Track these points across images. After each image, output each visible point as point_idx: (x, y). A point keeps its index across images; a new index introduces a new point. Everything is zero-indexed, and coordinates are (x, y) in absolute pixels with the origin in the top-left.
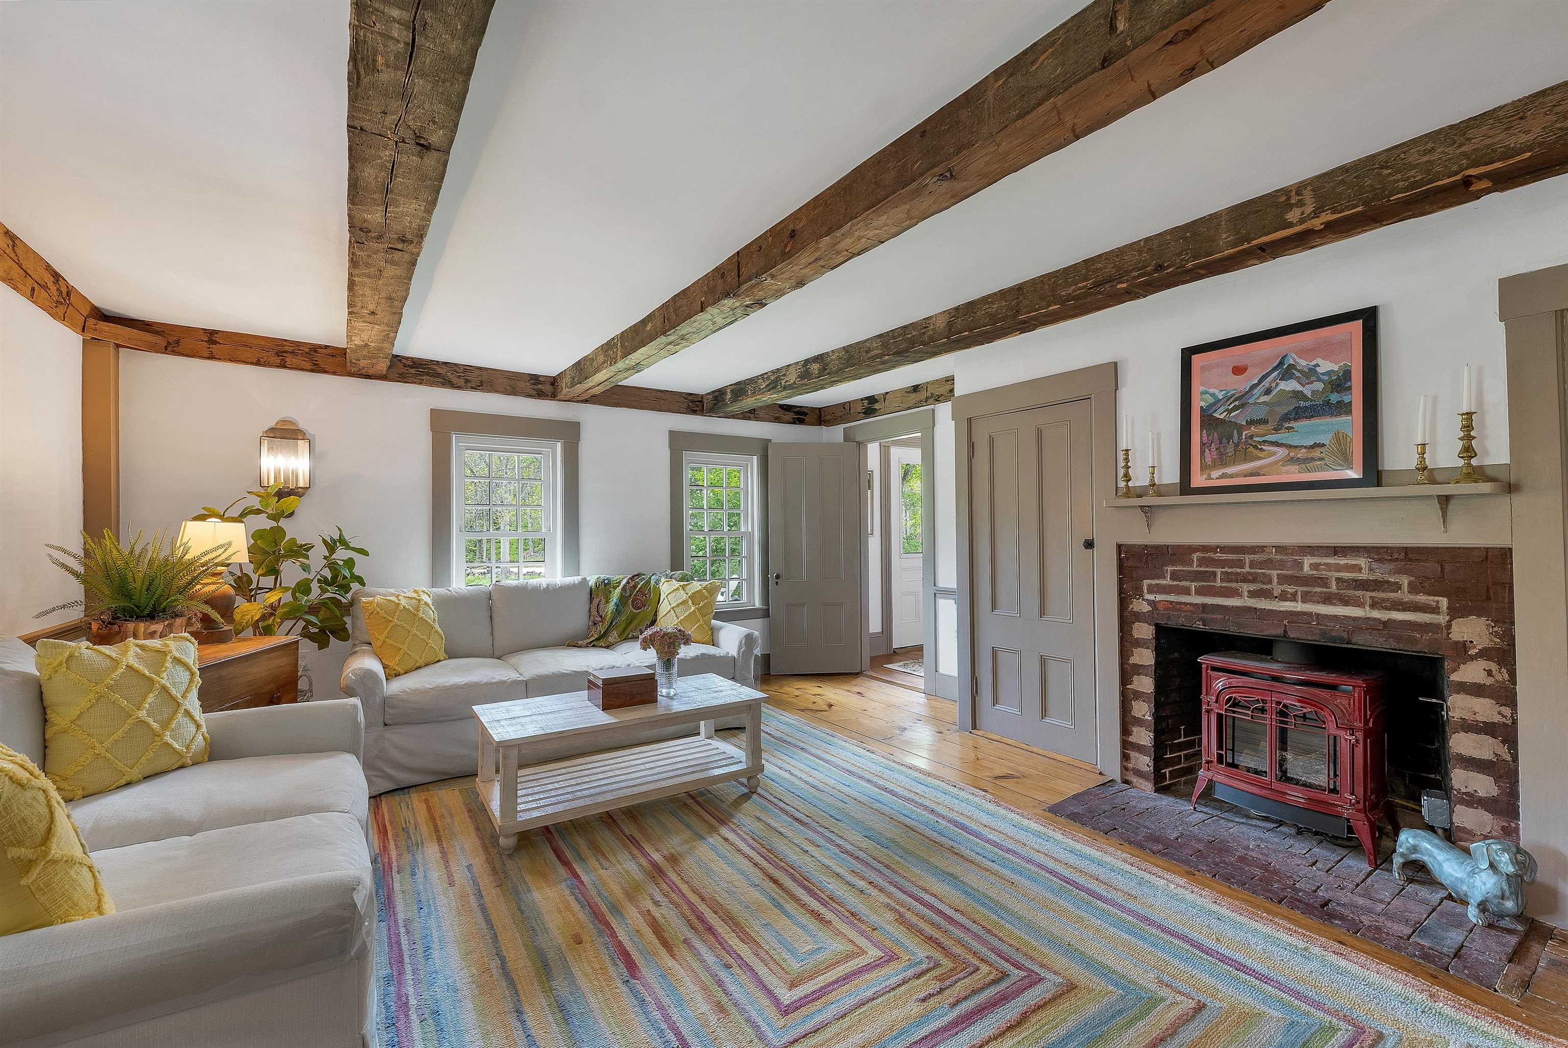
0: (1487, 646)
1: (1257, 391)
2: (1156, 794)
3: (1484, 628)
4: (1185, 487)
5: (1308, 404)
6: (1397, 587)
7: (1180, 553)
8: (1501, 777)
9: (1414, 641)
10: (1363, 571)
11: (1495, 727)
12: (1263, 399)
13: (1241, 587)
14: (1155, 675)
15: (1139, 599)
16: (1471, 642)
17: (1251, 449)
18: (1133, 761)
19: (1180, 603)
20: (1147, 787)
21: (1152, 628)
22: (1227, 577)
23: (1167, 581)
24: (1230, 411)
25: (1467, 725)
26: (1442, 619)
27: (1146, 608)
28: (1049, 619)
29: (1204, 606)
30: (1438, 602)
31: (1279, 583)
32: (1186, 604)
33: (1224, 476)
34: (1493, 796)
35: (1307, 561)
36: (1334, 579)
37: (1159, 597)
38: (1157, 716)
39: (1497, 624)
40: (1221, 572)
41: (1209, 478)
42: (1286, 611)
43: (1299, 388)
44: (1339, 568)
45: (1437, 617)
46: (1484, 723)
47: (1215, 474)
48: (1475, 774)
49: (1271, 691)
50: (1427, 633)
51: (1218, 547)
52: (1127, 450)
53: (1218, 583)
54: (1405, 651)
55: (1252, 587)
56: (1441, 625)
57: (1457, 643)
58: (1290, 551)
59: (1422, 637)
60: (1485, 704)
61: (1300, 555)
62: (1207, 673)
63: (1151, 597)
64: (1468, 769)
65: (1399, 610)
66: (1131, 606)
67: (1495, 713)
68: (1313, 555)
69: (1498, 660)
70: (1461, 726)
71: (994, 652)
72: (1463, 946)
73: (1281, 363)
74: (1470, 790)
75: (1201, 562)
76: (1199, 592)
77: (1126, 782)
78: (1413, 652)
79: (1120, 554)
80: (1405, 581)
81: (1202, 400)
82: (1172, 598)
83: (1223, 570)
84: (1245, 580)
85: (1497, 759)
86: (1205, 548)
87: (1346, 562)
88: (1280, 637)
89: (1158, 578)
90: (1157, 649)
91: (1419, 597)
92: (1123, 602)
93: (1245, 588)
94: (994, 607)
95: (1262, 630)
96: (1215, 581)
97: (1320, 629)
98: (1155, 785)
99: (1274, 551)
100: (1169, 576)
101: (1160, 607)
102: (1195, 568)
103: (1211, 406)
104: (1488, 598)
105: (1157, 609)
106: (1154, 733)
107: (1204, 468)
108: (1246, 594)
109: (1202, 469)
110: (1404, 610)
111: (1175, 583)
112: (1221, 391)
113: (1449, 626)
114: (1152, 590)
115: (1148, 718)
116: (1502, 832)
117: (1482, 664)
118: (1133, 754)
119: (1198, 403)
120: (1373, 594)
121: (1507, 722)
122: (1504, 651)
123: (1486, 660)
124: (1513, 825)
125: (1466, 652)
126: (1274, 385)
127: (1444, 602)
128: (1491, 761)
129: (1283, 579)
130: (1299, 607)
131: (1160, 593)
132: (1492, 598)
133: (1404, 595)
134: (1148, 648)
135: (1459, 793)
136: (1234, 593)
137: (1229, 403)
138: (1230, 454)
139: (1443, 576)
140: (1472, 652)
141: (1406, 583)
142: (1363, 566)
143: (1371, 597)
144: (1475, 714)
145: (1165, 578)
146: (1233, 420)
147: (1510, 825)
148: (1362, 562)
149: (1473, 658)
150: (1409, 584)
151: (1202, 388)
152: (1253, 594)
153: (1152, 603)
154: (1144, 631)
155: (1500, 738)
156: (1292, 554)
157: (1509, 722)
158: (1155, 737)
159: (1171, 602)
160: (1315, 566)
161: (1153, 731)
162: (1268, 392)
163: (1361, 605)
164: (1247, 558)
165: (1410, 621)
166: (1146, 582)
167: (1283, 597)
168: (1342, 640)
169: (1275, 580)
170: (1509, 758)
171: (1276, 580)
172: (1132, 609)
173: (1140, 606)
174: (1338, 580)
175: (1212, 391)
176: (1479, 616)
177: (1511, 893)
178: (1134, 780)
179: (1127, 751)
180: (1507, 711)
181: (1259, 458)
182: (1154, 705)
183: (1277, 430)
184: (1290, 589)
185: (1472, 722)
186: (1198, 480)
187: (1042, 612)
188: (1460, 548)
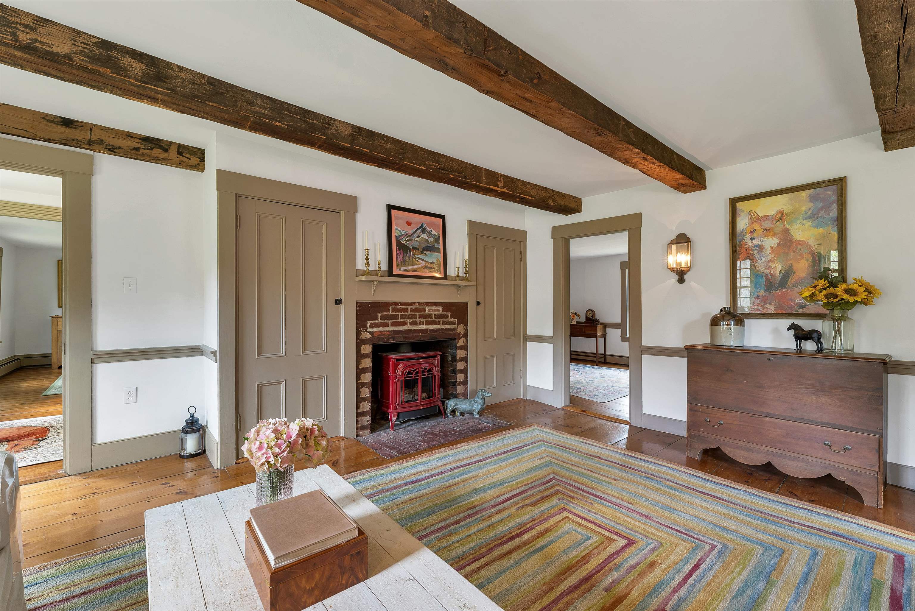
0: (463, 333)
1: (415, 235)
2: (371, 434)
3: (463, 328)
4: (391, 273)
5: (430, 245)
6: (447, 317)
7: (385, 306)
8: (465, 373)
9: (451, 335)
10: (440, 311)
11: (464, 358)
12: (417, 239)
13: (407, 321)
14: (372, 372)
15: (365, 332)
17: (414, 260)
18: (361, 421)
19: (384, 331)
20: (367, 432)
21: (371, 346)
22: (403, 317)
23: (379, 321)
24: (407, 241)
26: (456, 326)
27: (369, 336)
28: (309, 353)
29: (393, 331)
30: (455, 321)
31: (419, 318)
32: (387, 331)
33: (405, 270)
34: (464, 379)
35: (427, 308)
36: (433, 315)
37: (375, 330)
38: (373, 393)
39: (465, 325)
40: (401, 314)
41: (400, 270)
42: (420, 329)
43: (427, 238)
44: (435, 311)
46: (462, 358)
47: (402, 269)
48: (461, 374)
49: (420, 363)
50: (453, 331)
51: (400, 303)
52: (368, 249)
53: (400, 320)
55: (411, 320)
56: (455, 328)
57: (458, 333)
58: (422, 304)
59: (452, 333)
60: (463, 352)
61: (425, 306)
62: (394, 363)
63: (370, 330)
65: (447, 325)
66: (361, 336)
67: (464, 354)
68: (429, 306)
69: (465, 338)
71: (260, 388)
73: (422, 226)
74: (460, 380)
75: (394, 310)
76: (392, 325)
77: (357, 436)
79: (357, 307)
80: (449, 314)
81: (396, 232)
82: (381, 329)
83: (401, 313)
84: (409, 318)
86: (395, 304)
87: (437, 308)
88: (418, 341)
89: (375, 320)
90: (373, 358)
91: (452, 320)
92: (358, 334)
93: (409, 321)
94: (260, 352)
96: (398, 319)
98: (371, 428)
99: (417, 304)
100: (380, 318)
101: (376, 334)
102: (391, 313)
103: (400, 236)
105: (374, 336)
107: (398, 265)
108: (408, 324)
109: (397, 266)
110: (449, 324)
111: (383, 321)
112: (403, 231)
113: (457, 328)
114: (372, 326)
115: (369, 395)
118: (361, 418)
119: (394, 234)
120: (442, 320)
122: (466, 334)
123: (463, 338)
126: (420, 234)
128: (463, 369)
129: (420, 317)
130: (425, 327)
131: (376, 327)
132: (464, 317)
133: (449, 319)
134: (369, 358)
135: (458, 382)
136: (404, 324)
137: (406, 237)
138: (407, 261)
139: (456, 312)
140: (461, 336)
144: (461, 355)
145: (378, 319)
146: (408, 245)
147: (466, 387)
148: (440, 308)
149: (461, 338)
151: (396, 227)
152: (411, 324)
153: (371, 333)
154: (367, 349)
155: (465, 362)
156: (423, 306)
157: (467, 357)
158: (372, 404)
159: (381, 331)
160: (429, 310)
161: (371, 402)
162: (418, 237)
164: (409, 308)
165: (450, 328)
166: (369, 322)
167: (420, 324)
169: (418, 317)
170: (466, 367)
172: (363, 337)
173: (366, 336)
174: (435, 315)
175: (400, 229)
176: (462, 324)
178: (362, 432)
179: (359, 417)
180: (466, 353)
181: (417, 265)
182: (371, 388)
183: (422, 253)
184: (422, 320)
185: (460, 358)
186: (396, 271)
187: (304, 350)
188: (459, 303)
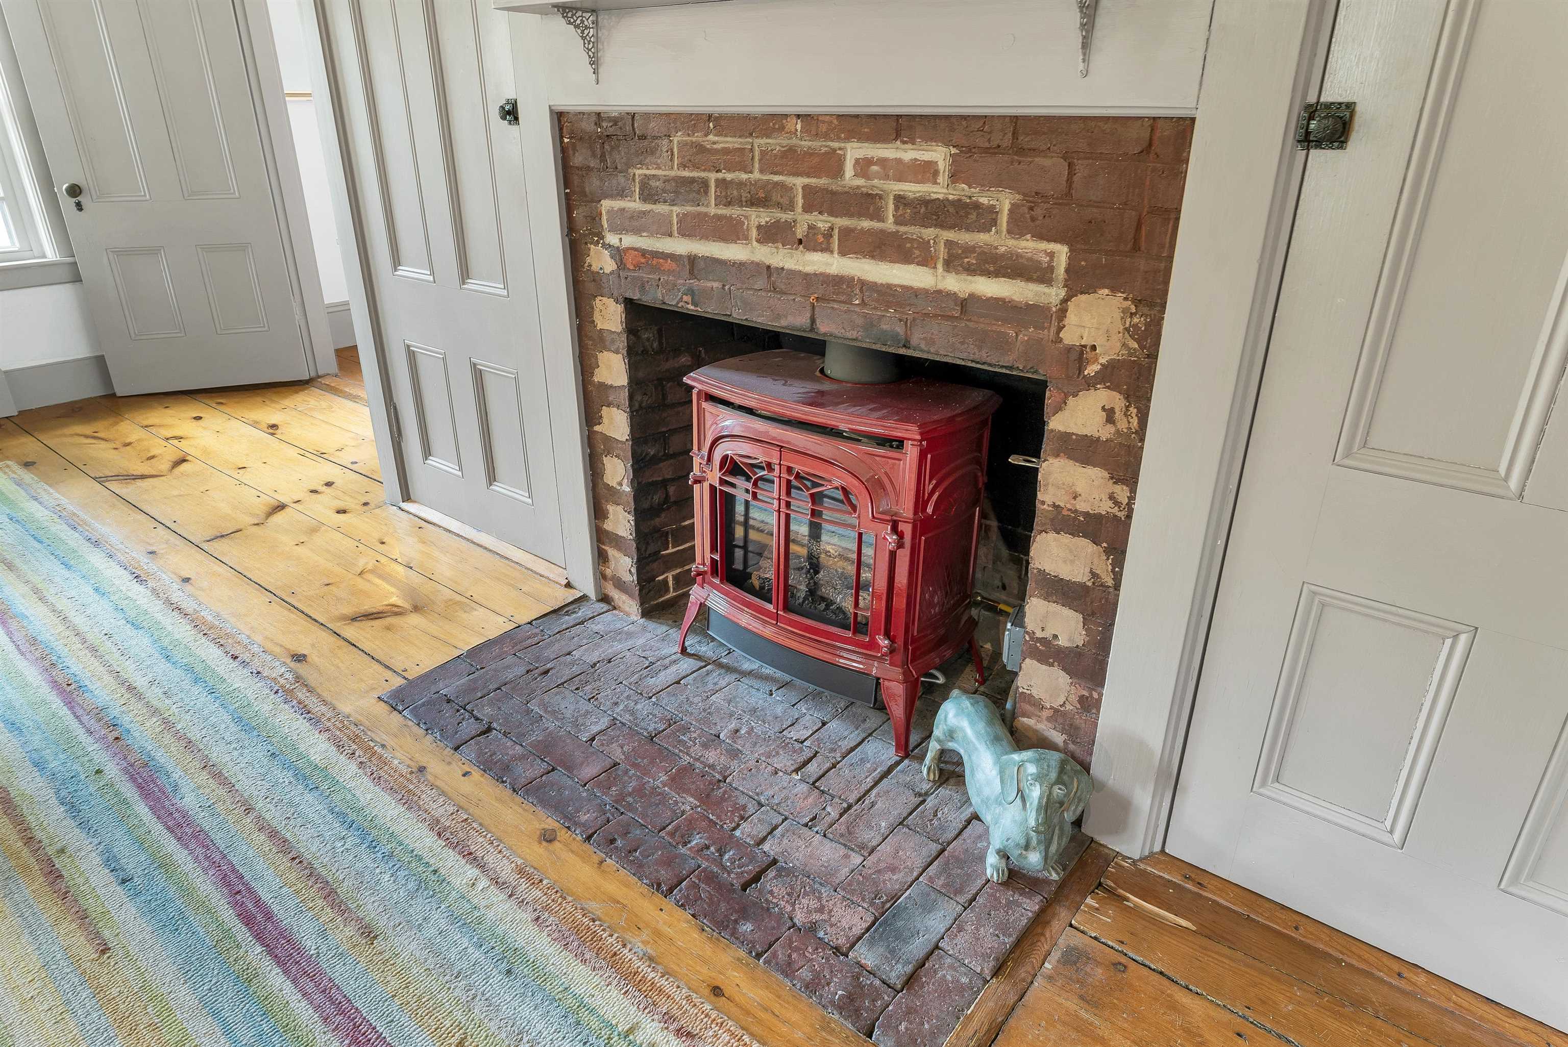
0: (1115, 357)
2: (644, 620)
3: (1118, 315)
7: (651, 133)
8: (1093, 614)
9: (1004, 344)
10: (940, 179)
11: (1101, 523)
13: (746, 217)
14: (630, 406)
15: (598, 243)
16: (1094, 348)
18: (612, 564)
19: (656, 254)
20: (630, 606)
21: (621, 307)
22: (728, 195)
23: (637, 204)
25: (1060, 517)
26: (1053, 294)
27: (610, 264)
28: (475, 287)
29: (692, 260)
30: (1051, 255)
31: (807, 209)
32: (665, 256)
34: (1077, 646)
35: (854, 151)
36: (892, 197)
37: (629, 241)
38: (639, 483)
39: (1141, 307)
40: (716, 180)
42: (815, 274)
44: (903, 171)
45: (1047, 290)
46: (1087, 514)
48: (1059, 607)
49: (782, 447)
50: (1027, 328)
53: (712, 208)
54: (990, 365)
55: (765, 217)
56: (1049, 309)
57: (1070, 349)
58: (824, 128)
59: (1017, 335)
60: (1094, 477)
61: (839, 139)
62: (699, 404)
63: (614, 239)
64: (1050, 599)
65: (988, 274)
66: (588, 260)
67: (1105, 497)
68: (859, 138)
69: (1128, 389)
70: (1052, 520)
71: (412, 357)
72: (937, 947)
74: (1047, 634)
75: (688, 154)
76: (684, 228)
77: (605, 599)
78: (1002, 367)
79: (561, 137)
80: (1005, 203)
82: (644, 241)
83: (718, 175)
84: (753, 201)
85: (1094, 583)
86: (692, 122)
87: (914, 154)
88: (804, 331)
89: (622, 194)
90: (631, 352)
91: (1023, 244)
92: (573, 250)
93: (754, 218)
94: (395, 261)
95: (778, 317)
96: (707, 202)
97: (865, 316)
98: (641, 605)
99: (799, 127)
100: (637, 190)
102: (676, 171)
104: (1136, 248)
106: (635, 515)
108: (754, 233)
110: (997, 273)
111: (648, 207)
113: (1063, 312)
114: (617, 222)
115: (627, 488)
116: (1079, 706)
117: (1103, 397)
118: (612, 552)
120: (950, 235)
121: (1119, 514)
122: (1140, 366)
123: (1108, 388)
124: (1095, 695)
125: (1080, 370)
127: (1062, 252)
128: (1083, 586)
129: (813, 201)
130: (835, 264)
131: (628, 231)
132: (1143, 248)
133: (1001, 238)
134: (617, 351)
135: (1032, 639)
136: (733, 232)
139: (1069, 194)
140: (1092, 370)
141: (1007, 207)
142: (941, 166)
143: (949, 244)
144: (1075, 498)
145: (632, 195)
147: (1091, 695)
148: (938, 155)
149: (1090, 384)
150: (1011, 211)
152: (765, 234)
153: (618, 254)
154: (610, 315)
155: (1105, 545)
156: (828, 136)
157: (1122, 515)
158: (636, 521)
159: (644, 252)
160: (863, 166)
161: (633, 513)
163: (927, 261)
164: (758, 146)
165: (1003, 300)
166: (605, 205)
167: (811, 244)
168: (895, 337)
170: (1110, 582)
171: (800, 201)
172: (590, 266)
173: (602, 260)
174: (901, 198)
176: (1114, 289)
177: (1039, 842)
178: (615, 594)
179: (603, 547)
180: (1122, 493)
182: (632, 466)
184: (823, 222)
185: (1069, 513)
187: (464, 273)
188: (1106, 119)
